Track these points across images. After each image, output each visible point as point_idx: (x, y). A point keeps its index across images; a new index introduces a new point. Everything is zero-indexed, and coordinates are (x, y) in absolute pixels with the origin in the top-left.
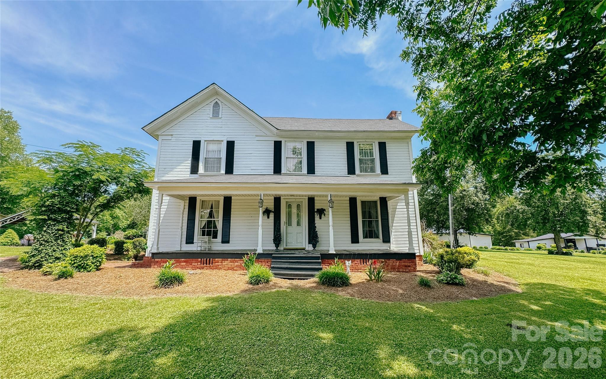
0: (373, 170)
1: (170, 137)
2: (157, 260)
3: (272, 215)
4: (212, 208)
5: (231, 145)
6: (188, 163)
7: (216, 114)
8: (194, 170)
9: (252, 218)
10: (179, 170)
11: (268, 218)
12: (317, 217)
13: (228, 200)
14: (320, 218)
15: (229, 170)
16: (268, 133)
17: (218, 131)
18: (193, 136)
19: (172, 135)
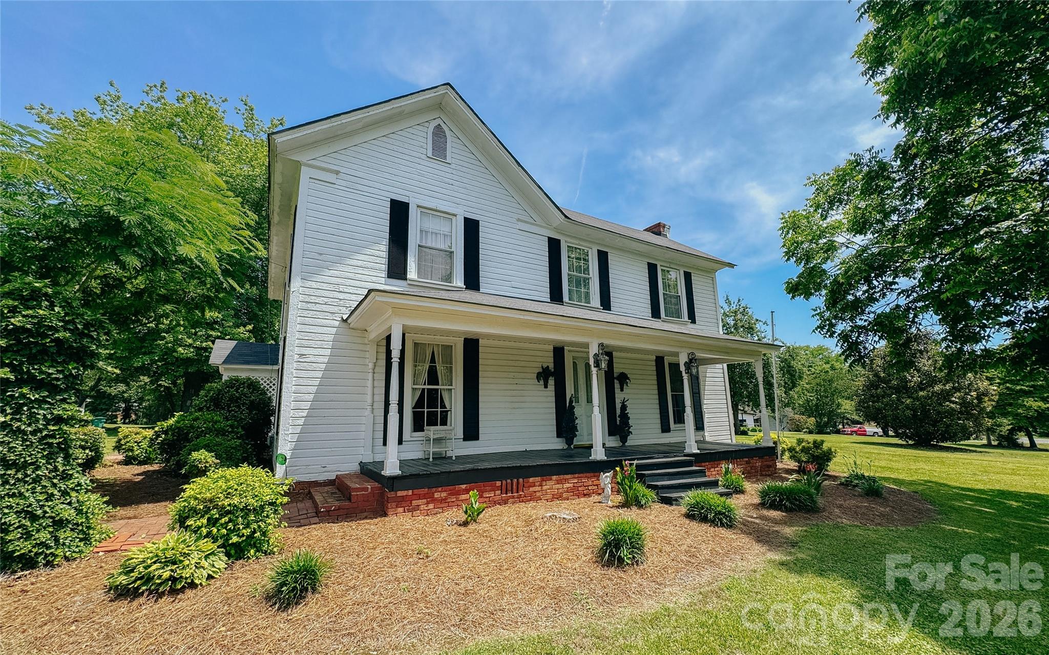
1: (331, 177)
3: (551, 382)
4: (433, 360)
5: (472, 228)
6: (381, 250)
7: (439, 149)
8: (397, 269)
9: (520, 387)
10: (359, 263)
11: (546, 387)
12: (617, 385)
13: (471, 346)
14: (622, 390)
15: (472, 281)
16: (539, 221)
17: (444, 191)
18: (390, 189)
19: (337, 173)
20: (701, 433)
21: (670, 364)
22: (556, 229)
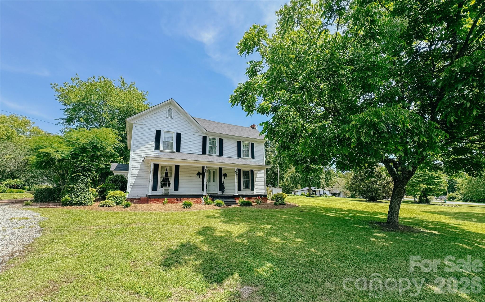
0: (248, 156)
1: (141, 126)
2: (152, 199)
3: (201, 176)
4: (167, 170)
5: (179, 135)
6: (153, 143)
7: (170, 116)
8: (157, 147)
9: (191, 177)
10: (148, 147)
11: (199, 177)
12: (223, 177)
13: (177, 167)
14: (225, 178)
15: (178, 149)
16: (200, 132)
17: (171, 126)
18: (156, 127)
19: (142, 125)
20: (253, 191)
21: (243, 171)
22: (205, 134)
